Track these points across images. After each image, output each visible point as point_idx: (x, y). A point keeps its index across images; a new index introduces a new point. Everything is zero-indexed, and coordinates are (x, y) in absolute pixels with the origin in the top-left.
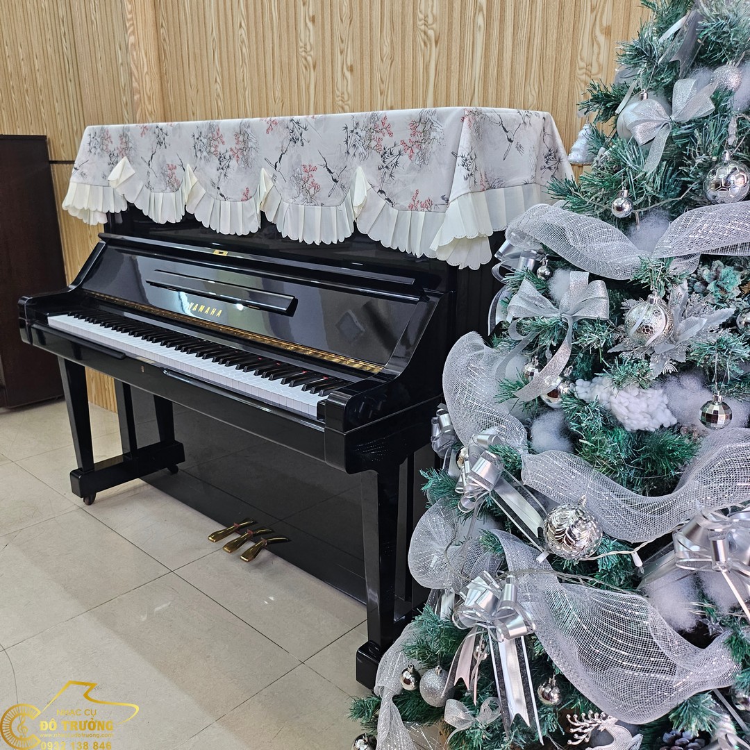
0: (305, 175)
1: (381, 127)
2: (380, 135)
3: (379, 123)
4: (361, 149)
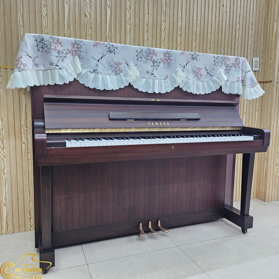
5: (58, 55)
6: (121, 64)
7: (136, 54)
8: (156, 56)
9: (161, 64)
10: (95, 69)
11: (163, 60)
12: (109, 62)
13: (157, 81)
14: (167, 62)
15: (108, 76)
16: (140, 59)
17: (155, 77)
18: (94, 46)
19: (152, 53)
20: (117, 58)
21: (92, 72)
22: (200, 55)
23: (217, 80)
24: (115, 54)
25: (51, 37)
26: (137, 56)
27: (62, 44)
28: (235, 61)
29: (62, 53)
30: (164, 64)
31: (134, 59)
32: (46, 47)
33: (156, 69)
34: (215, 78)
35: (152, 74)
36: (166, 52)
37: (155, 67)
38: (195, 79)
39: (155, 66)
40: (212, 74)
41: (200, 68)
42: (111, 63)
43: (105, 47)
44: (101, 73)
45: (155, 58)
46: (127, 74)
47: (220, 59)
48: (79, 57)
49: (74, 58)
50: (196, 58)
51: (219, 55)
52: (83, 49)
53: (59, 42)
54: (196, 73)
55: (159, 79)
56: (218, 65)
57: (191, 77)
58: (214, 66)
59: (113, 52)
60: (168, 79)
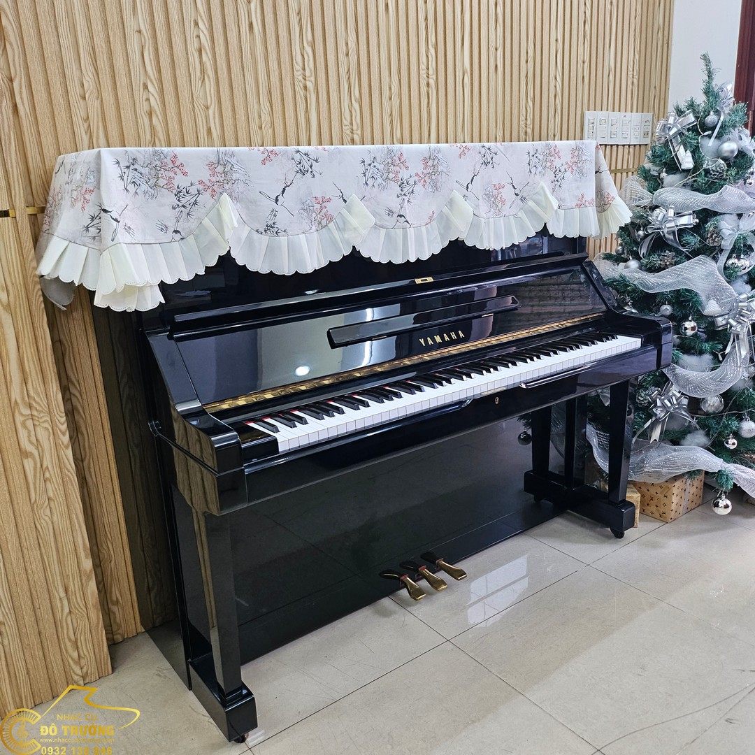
0: (495, 192)
1: (553, 153)
2: (553, 158)
3: (552, 149)
4: (540, 169)
5: (178, 203)
6: (329, 200)
7: (361, 168)
8: (407, 168)
9: (418, 188)
10: (271, 222)
12: (301, 199)
13: (411, 232)
15: (302, 237)
16: (370, 182)
17: (407, 222)
18: (264, 162)
19: (398, 162)
20: (318, 186)
21: (263, 231)
23: (537, 208)
24: (314, 176)
25: (155, 153)
26: (364, 174)
27: (186, 169)
28: (571, 156)
29: (187, 193)
30: (424, 186)
31: (358, 183)
32: (144, 183)
33: (408, 201)
34: (531, 203)
35: (400, 216)
37: (404, 197)
38: (492, 213)
39: (404, 195)
41: (499, 184)
42: (307, 203)
43: (289, 162)
44: (285, 231)
45: (404, 174)
46: (344, 223)
48: (230, 196)
49: (218, 201)
50: (491, 162)
52: (238, 175)
53: (178, 164)
54: (493, 198)
55: (416, 225)
57: (483, 209)
59: (309, 172)
60: (434, 223)
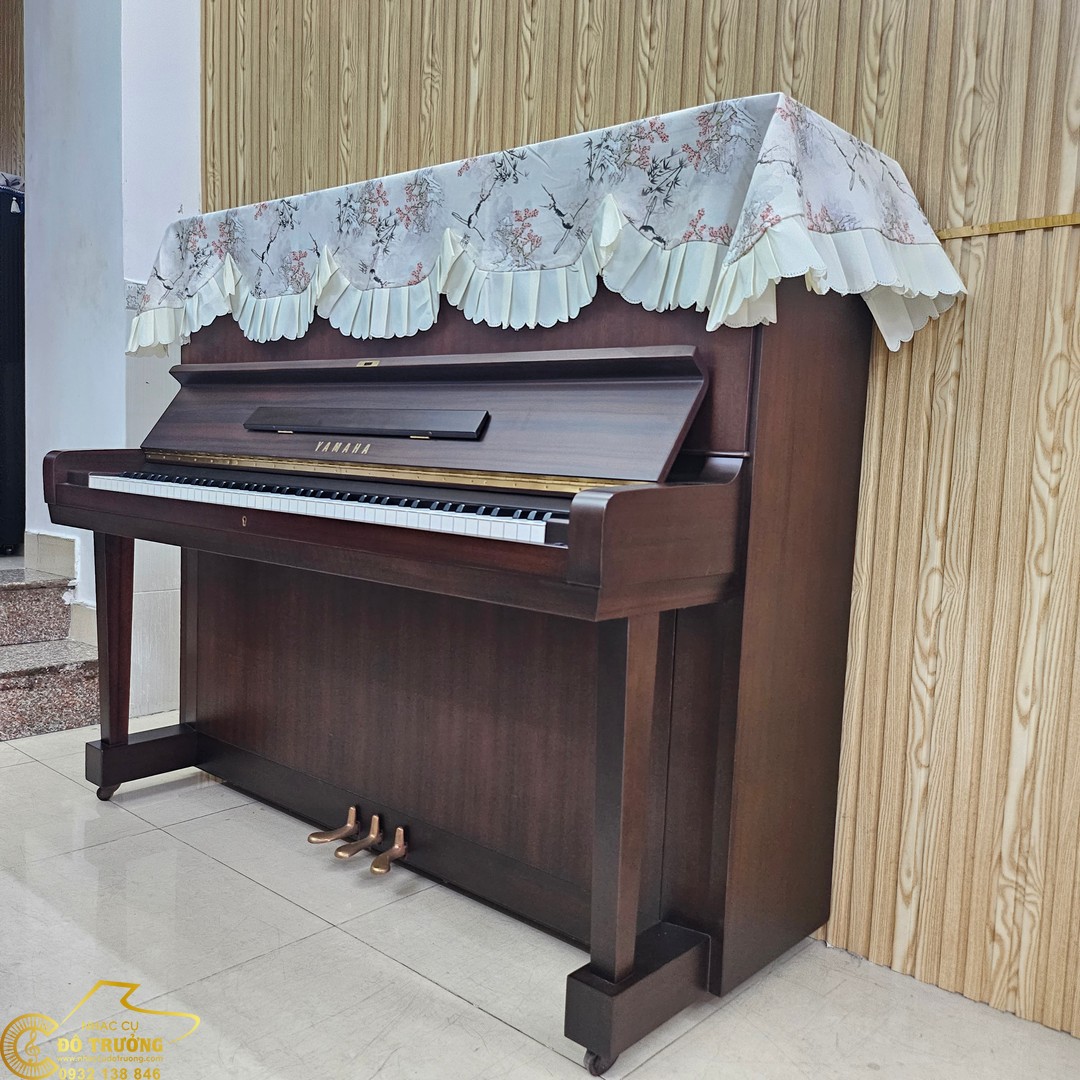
11: (405, 212)
14: (414, 217)
22: (529, 153)
36: (412, 182)
40: (582, 224)
47: (616, 146)
51: (615, 128)
56: (605, 177)
58: (586, 188)
